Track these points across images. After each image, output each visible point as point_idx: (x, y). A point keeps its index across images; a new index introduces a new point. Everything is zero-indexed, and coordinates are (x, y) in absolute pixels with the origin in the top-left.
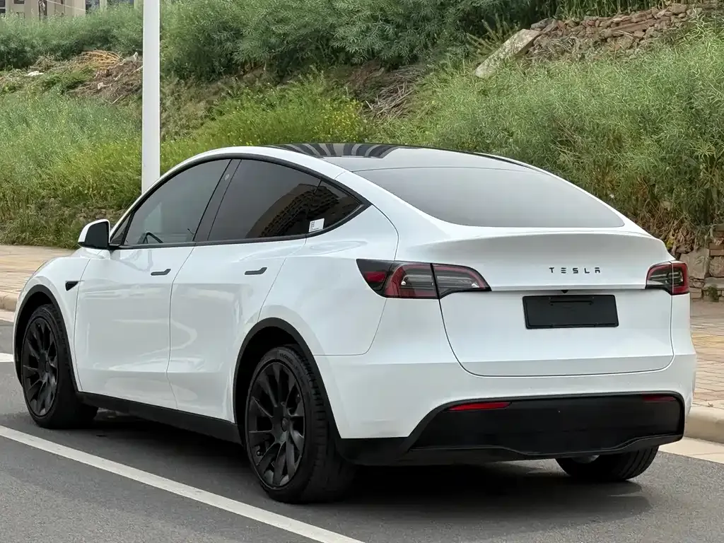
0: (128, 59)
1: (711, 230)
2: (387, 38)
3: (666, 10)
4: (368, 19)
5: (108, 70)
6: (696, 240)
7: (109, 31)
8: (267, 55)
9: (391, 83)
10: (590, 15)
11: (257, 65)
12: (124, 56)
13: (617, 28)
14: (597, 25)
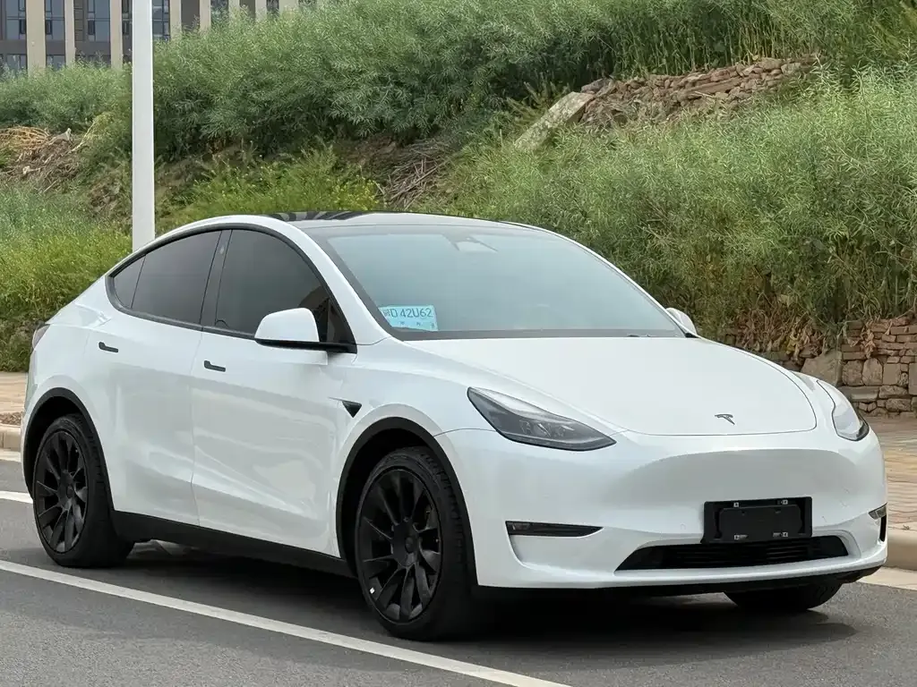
0: (59, 137)
1: (844, 329)
2: (399, 106)
3: (753, 66)
4: (374, 82)
5: (34, 151)
6: (824, 342)
7: (27, 104)
8: (246, 129)
9: (405, 161)
10: (657, 74)
11: (229, 141)
12: (52, 133)
13: (694, 88)
14: (666, 85)
